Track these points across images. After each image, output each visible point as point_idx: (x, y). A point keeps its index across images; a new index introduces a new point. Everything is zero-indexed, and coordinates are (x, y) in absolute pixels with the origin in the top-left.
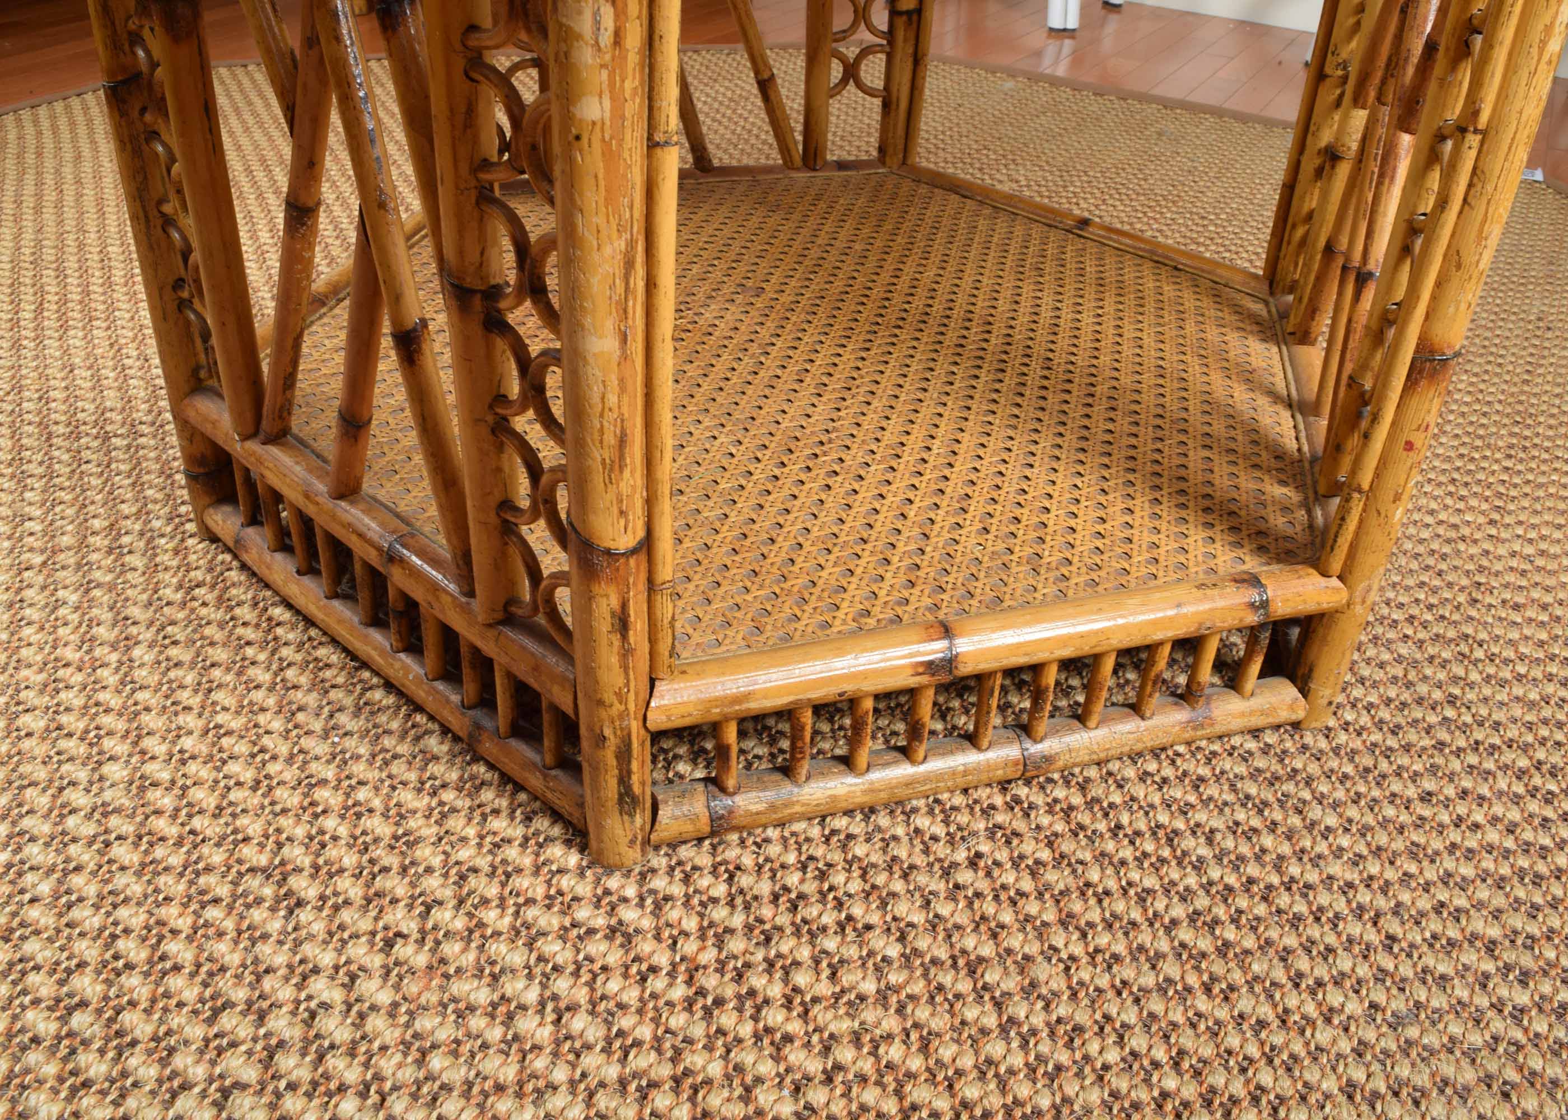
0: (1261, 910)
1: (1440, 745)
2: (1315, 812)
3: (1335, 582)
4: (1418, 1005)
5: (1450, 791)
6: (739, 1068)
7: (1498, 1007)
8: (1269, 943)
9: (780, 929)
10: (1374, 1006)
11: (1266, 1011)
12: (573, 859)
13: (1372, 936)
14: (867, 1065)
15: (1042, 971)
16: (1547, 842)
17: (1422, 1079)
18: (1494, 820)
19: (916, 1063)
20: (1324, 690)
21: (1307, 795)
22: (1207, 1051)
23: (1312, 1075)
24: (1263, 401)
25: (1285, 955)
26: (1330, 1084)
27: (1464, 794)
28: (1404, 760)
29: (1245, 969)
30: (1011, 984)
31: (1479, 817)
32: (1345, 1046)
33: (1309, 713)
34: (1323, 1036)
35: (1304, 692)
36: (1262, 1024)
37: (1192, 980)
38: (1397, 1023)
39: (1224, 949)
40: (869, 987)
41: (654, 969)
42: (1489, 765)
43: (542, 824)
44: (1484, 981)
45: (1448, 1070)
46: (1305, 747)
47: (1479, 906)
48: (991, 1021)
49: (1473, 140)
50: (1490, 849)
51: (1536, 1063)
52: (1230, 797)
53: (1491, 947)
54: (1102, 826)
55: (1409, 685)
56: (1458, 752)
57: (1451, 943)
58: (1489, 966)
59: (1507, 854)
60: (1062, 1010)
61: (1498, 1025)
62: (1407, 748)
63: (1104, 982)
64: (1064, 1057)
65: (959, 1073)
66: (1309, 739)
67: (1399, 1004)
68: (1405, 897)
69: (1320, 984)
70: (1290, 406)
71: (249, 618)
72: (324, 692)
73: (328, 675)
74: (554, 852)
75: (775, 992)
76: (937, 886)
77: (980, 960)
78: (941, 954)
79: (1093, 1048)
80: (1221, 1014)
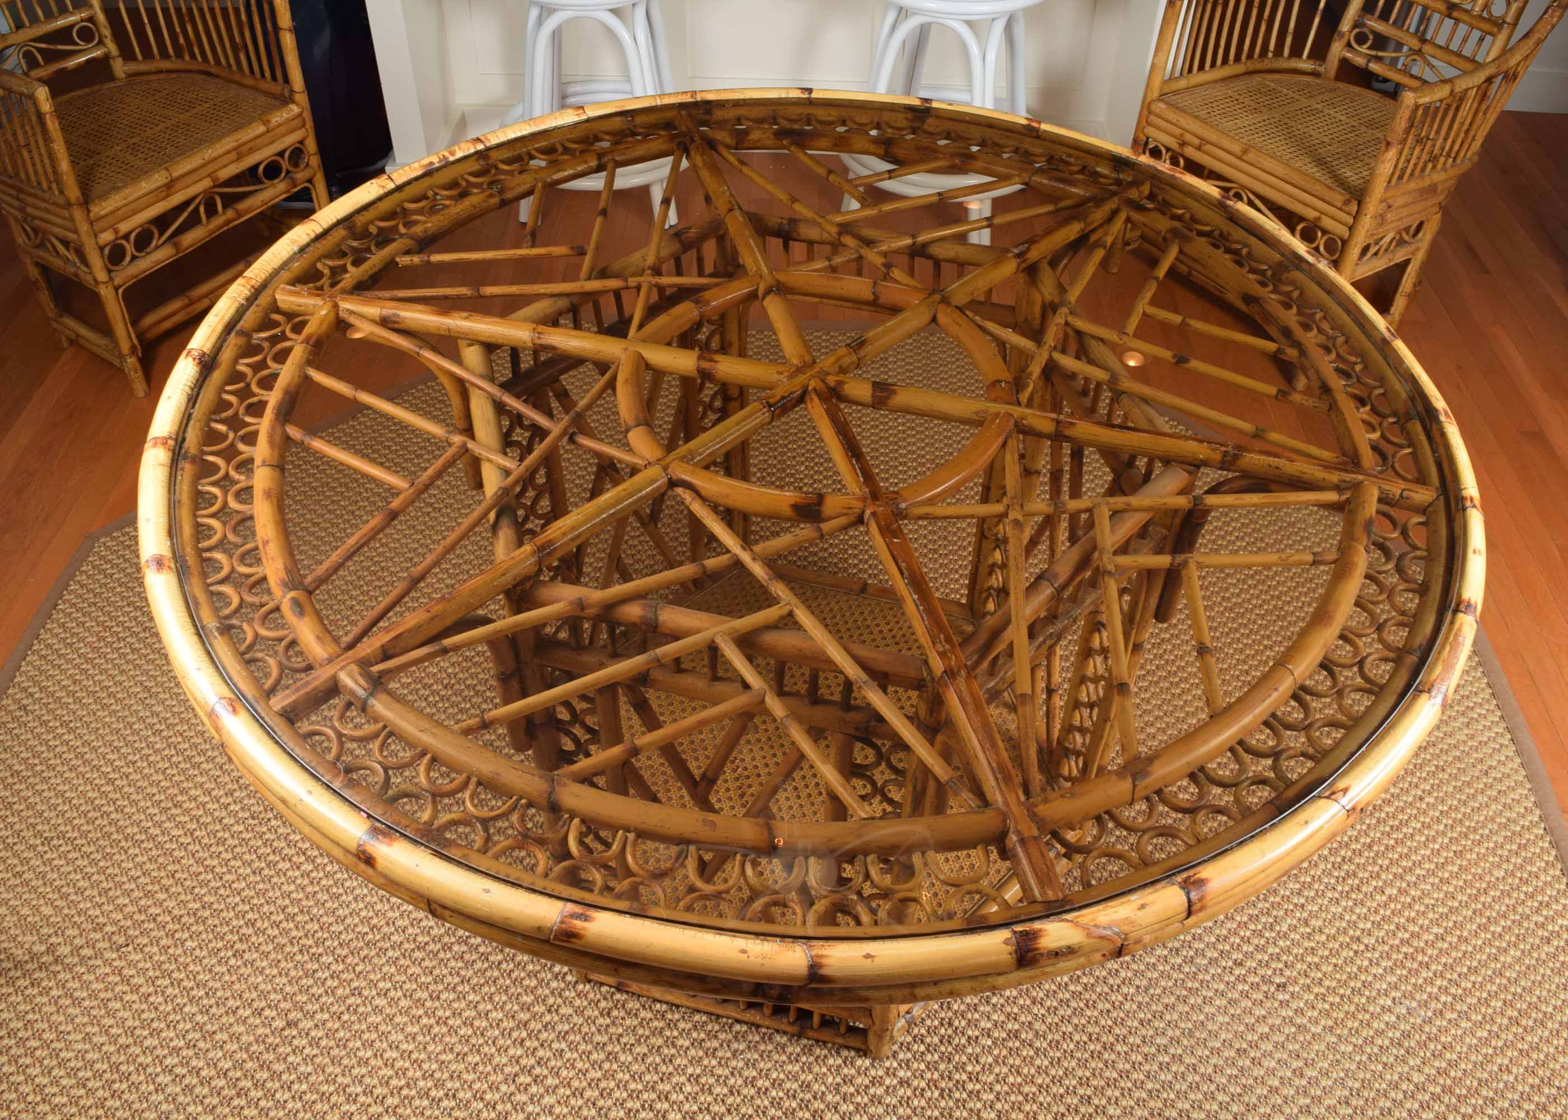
4: (1150, 980)
6: (971, 1110)
7: (1173, 968)
9: (951, 1053)
10: (1137, 987)
11: (1108, 1006)
12: (868, 1062)
15: (1037, 1026)
17: (1160, 1008)
19: (1019, 1080)
22: (1097, 1030)
23: (1130, 1023)
26: (1135, 1024)
29: (1094, 992)
30: (1030, 1036)
32: (1135, 1007)
34: (1127, 1006)
36: (1108, 1011)
37: (1082, 1005)
38: (1146, 990)
40: (990, 1060)
41: (923, 1090)
43: (845, 1053)
44: (1165, 959)
45: (1166, 1001)
48: (1031, 1053)
51: (1190, 985)
58: (1165, 952)
60: (1050, 1037)
61: (1175, 975)
63: (1056, 1020)
64: (1058, 1054)
65: (1033, 1076)
67: (1144, 982)
71: (649, 1015)
72: (716, 1037)
73: (710, 1027)
74: (859, 1062)
75: (964, 1077)
76: (988, 1009)
77: (1017, 1031)
78: (1004, 1035)
79: (1065, 1046)
80: (1096, 1013)
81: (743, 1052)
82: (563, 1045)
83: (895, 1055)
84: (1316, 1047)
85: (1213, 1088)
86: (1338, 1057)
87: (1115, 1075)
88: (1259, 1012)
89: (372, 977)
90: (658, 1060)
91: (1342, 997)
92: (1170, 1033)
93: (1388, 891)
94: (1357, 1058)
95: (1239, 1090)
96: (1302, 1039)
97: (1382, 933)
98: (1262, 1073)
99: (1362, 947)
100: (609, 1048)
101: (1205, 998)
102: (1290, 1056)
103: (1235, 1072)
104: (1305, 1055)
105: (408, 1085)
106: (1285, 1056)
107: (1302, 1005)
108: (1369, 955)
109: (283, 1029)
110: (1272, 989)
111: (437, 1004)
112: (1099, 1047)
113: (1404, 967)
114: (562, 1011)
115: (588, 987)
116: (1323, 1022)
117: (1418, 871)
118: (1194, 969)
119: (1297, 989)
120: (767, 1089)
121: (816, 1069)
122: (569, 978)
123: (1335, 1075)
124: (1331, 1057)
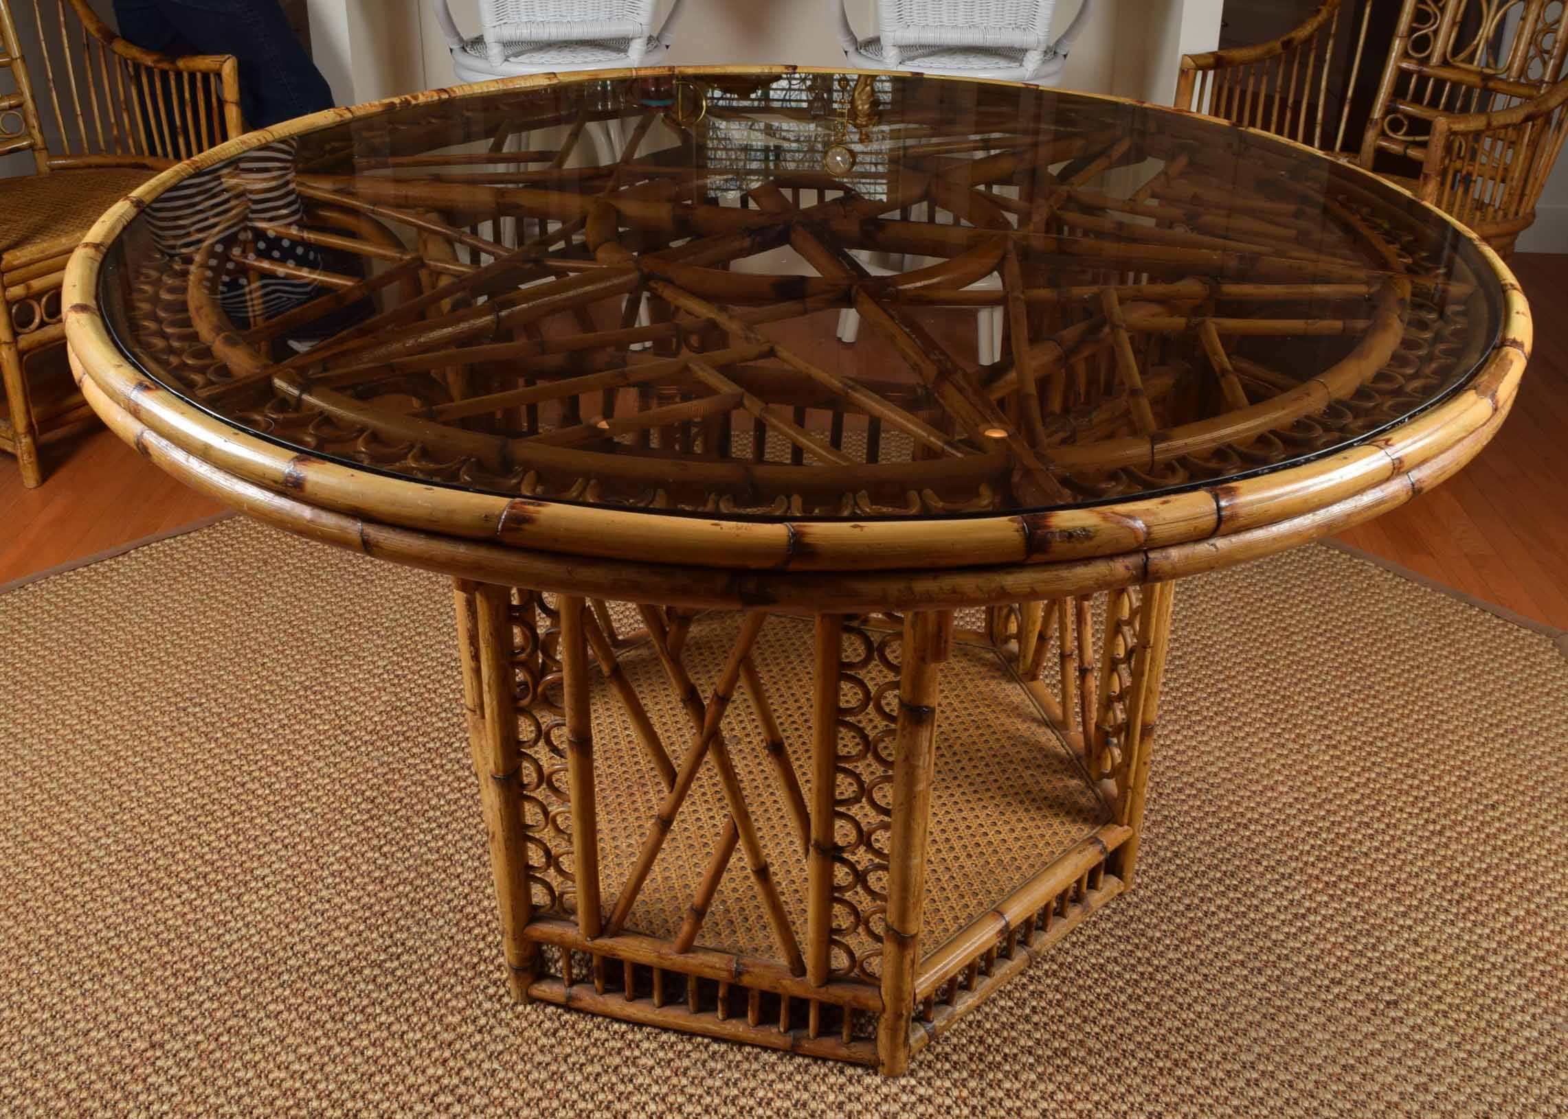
0: (1153, 984)
1: (1182, 880)
2: (1150, 933)
3: (1126, 827)
4: (1228, 998)
5: (1196, 901)
7: (1255, 987)
8: (1163, 996)
9: (983, 1070)
10: (1213, 1005)
11: (1177, 1023)
12: (879, 1080)
13: (1199, 978)
14: (1053, 1105)
15: (1091, 1043)
16: (1243, 909)
17: (1243, 1026)
18: (1219, 907)
19: (1070, 1097)
20: (1129, 875)
21: (1142, 926)
22: (1166, 1047)
23: (1206, 1040)
24: (1034, 727)
25: (1171, 998)
26: (1213, 1041)
27: (1202, 900)
28: (1171, 894)
29: (1161, 1011)
30: (1082, 1053)
31: (1213, 909)
32: (1211, 1025)
33: (1126, 887)
34: (1202, 1024)
35: (1121, 877)
36: (1178, 1029)
37: (1145, 1023)
38: (1224, 1008)
39: (1148, 1006)
40: (1033, 1077)
41: (949, 1108)
42: (1206, 882)
43: (849, 1071)
44: (1246, 978)
45: (1250, 1018)
46: (1129, 904)
47: (1231, 948)
48: (1085, 1070)
49: (1149, 650)
50: (1223, 921)
51: (1278, 1003)
52: (1112, 940)
53: (1242, 963)
54: (1072, 975)
55: (1155, 854)
56: (1191, 880)
57: (1228, 968)
58: (1245, 972)
59: (1231, 921)
60: (1107, 1055)
61: (1259, 994)
62: (1169, 887)
63: (1114, 1038)
64: (1118, 1072)
65: (1087, 1093)
66: (1129, 899)
67: (1221, 1001)
68: (1202, 956)
69: (1190, 1005)
70: (1048, 726)
71: (605, 1035)
72: (688, 1056)
73: (680, 1047)
74: (867, 1080)
75: (1001, 1094)
76: (1028, 1027)
77: (1065, 1049)
78: (1049, 1053)
79: (1127, 1063)
80: (1163, 1031)
81: (721, 1071)
82: (496, 1066)
83: (912, 1073)
84: (1442, 1063)
85: (1315, 1104)
86: (1471, 1073)
87: (1191, 1091)
88: (1367, 1028)
89: (260, 999)
90: (614, 1079)
91: (1469, 1014)
92: (1257, 1049)
93: (1514, 913)
94: (1495, 1073)
95: (1348, 1106)
96: (1423, 1055)
97: (1511, 952)
98: (1376, 1088)
99: (1488, 966)
100: (554, 1068)
101: (1297, 1015)
102: (1410, 1072)
103: (1343, 1088)
104: (1429, 1071)
105: (298, 1105)
106: (1404, 1072)
107: (1419, 1021)
108: (1498, 973)
109: (145, 1050)
110: (1381, 1007)
111: (340, 1025)
112: (1169, 1064)
113: (1543, 985)
114: (496, 1032)
115: (529, 1008)
116: (1448, 1038)
117: (1548, 894)
118: (1281, 988)
119: (1412, 1006)
120: (752, 1109)
121: (813, 1087)
122: (506, 1000)
123: (1468, 1090)
124: (1461, 1072)
